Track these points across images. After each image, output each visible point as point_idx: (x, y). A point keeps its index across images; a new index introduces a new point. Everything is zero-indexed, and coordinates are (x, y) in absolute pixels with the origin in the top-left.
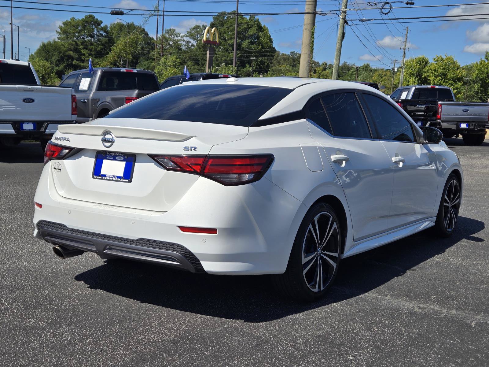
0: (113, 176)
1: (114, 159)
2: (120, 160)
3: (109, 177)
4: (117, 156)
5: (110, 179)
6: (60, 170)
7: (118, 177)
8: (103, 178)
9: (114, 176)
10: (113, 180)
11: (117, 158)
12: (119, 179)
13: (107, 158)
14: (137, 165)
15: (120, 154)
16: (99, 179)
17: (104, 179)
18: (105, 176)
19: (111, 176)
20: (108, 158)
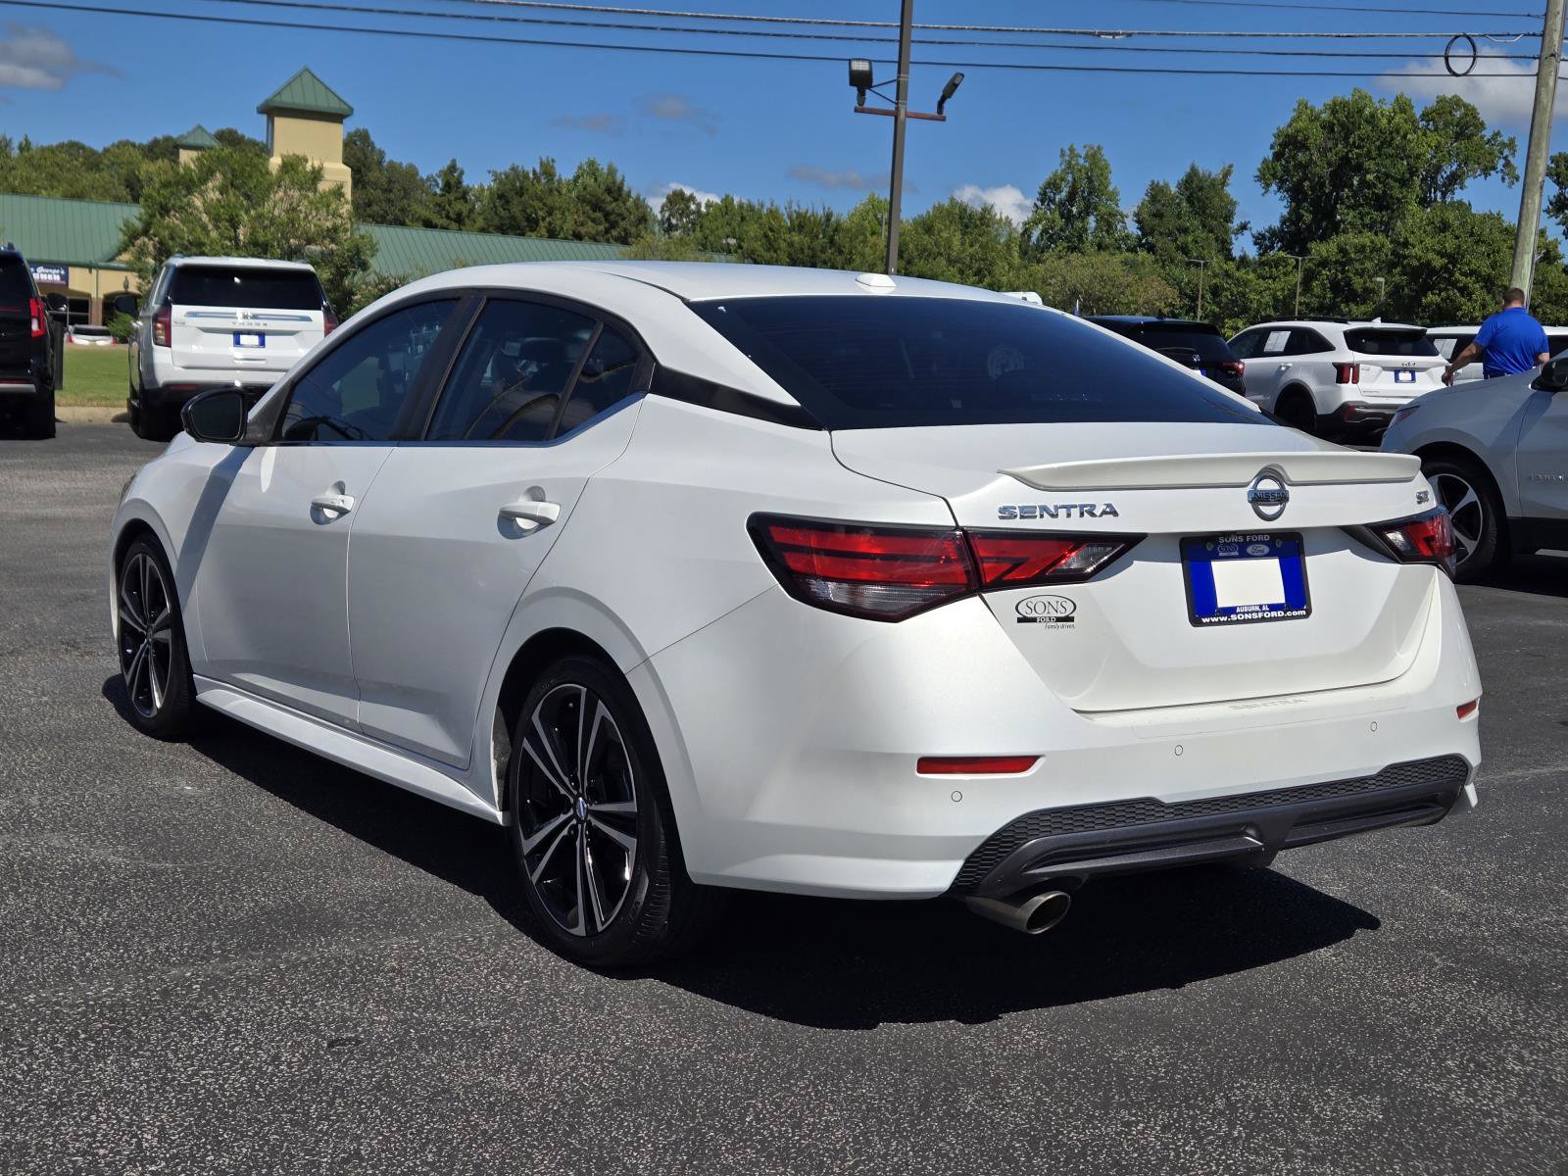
0: (1258, 609)
1: (1243, 555)
2: (1259, 554)
3: (1252, 612)
4: (1251, 542)
5: (1255, 616)
6: (1068, 619)
7: (1273, 607)
8: (1234, 617)
9: (1261, 606)
10: (1263, 620)
11: (1249, 550)
12: (1280, 614)
13: (1221, 554)
14: (1311, 562)
15: (1260, 538)
16: (1220, 623)
17: (1238, 622)
18: (1231, 611)
19: (1253, 609)
20: (1225, 554)
